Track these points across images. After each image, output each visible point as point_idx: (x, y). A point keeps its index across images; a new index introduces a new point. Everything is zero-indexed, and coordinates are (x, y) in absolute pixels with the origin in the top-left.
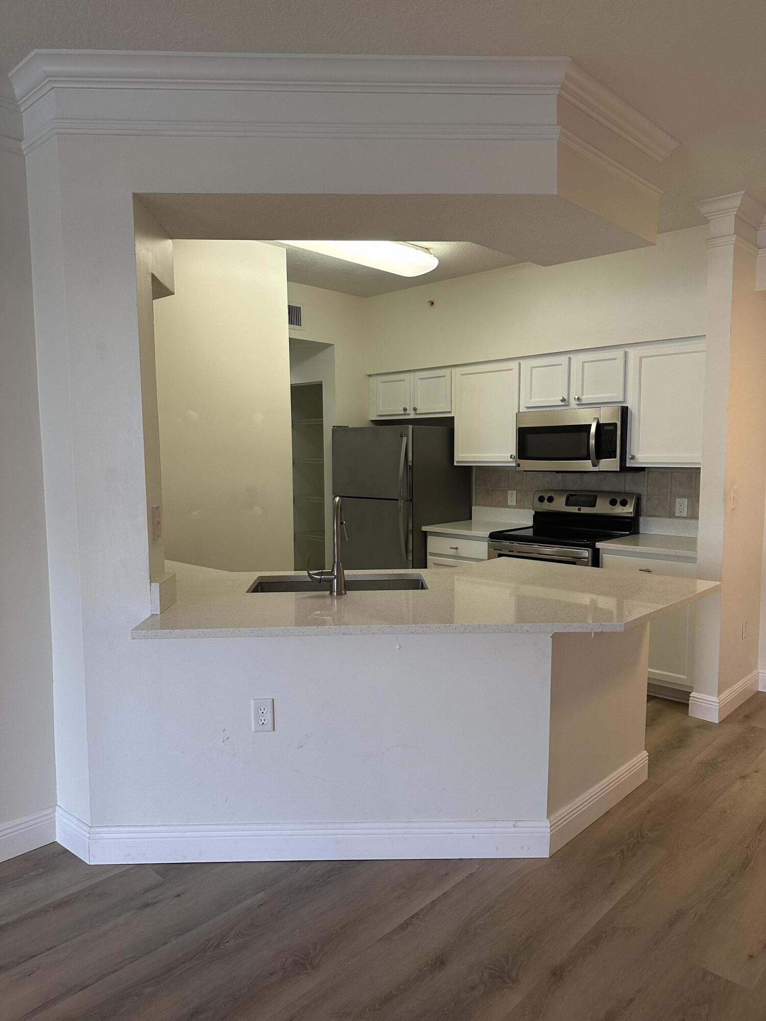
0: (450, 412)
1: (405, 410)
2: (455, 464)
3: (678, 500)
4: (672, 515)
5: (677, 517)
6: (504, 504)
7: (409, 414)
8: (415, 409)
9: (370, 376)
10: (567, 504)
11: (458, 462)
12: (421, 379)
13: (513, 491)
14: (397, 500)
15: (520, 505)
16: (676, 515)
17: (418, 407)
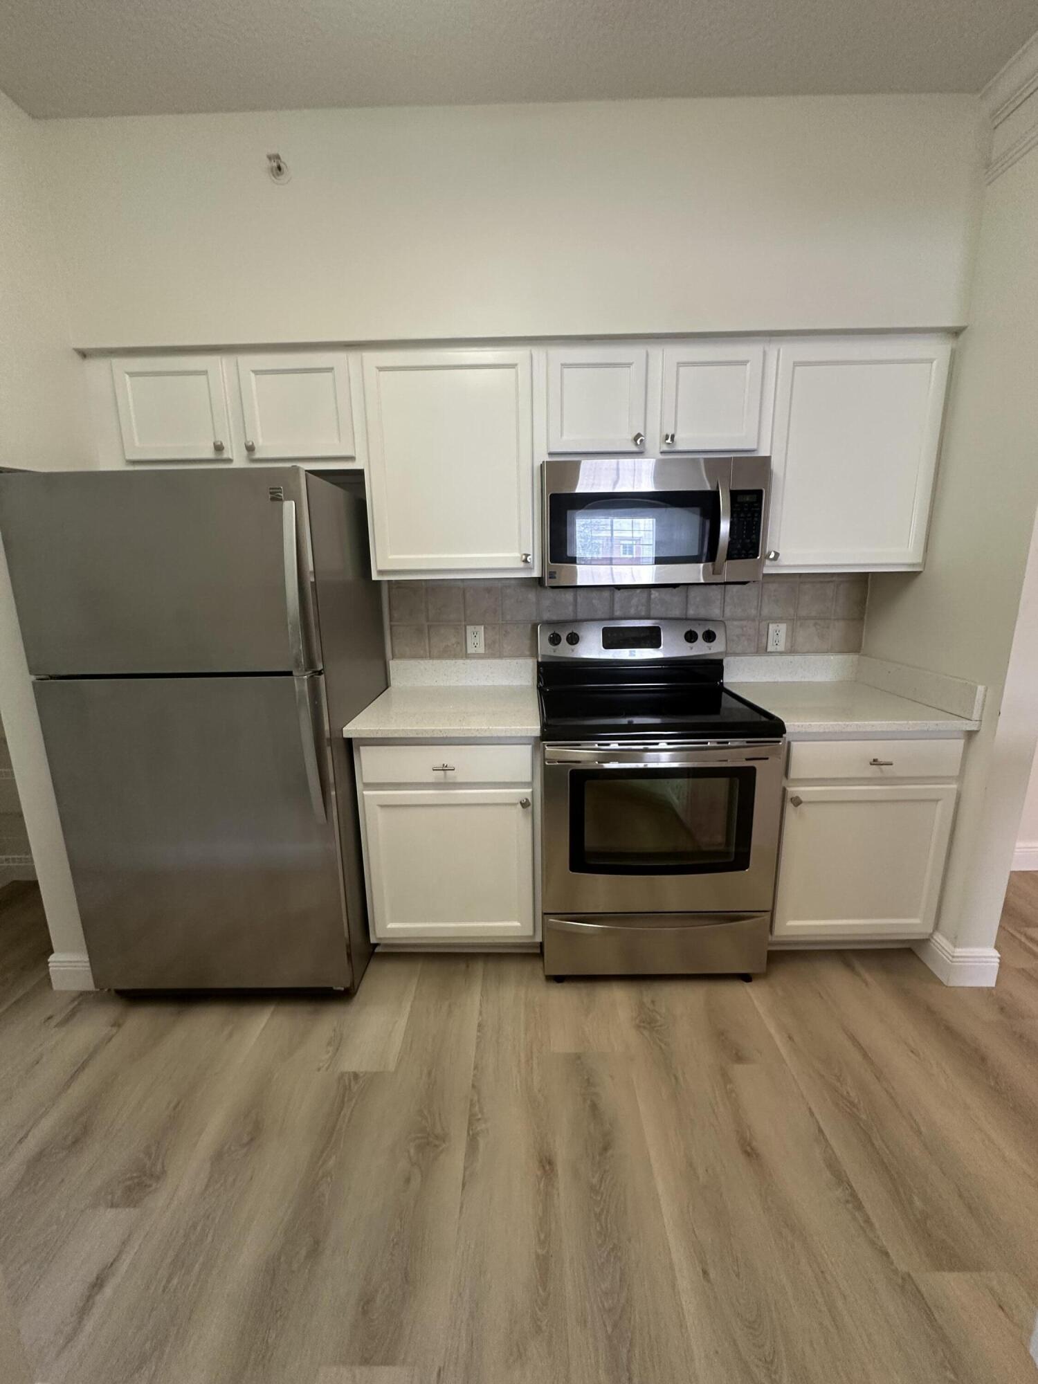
0: (352, 459)
1: (219, 448)
2: (375, 577)
3: (772, 627)
4: (762, 650)
5: (771, 652)
6: (461, 653)
7: (230, 461)
8: (250, 449)
9: (84, 354)
10: (608, 645)
11: (381, 572)
12: (256, 372)
13: (477, 627)
14: (290, 674)
15: (494, 651)
16: (769, 649)
17: (259, 442)
